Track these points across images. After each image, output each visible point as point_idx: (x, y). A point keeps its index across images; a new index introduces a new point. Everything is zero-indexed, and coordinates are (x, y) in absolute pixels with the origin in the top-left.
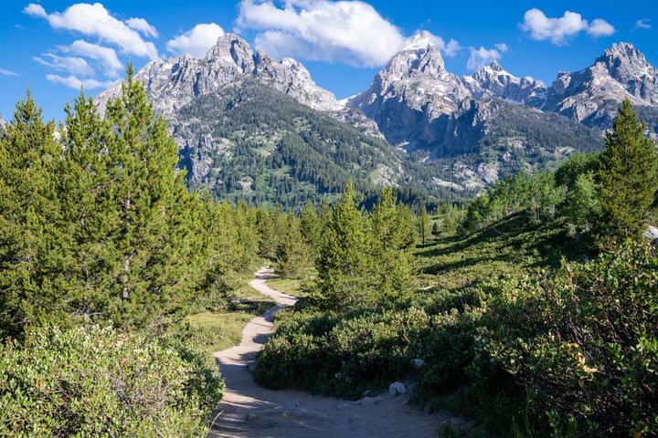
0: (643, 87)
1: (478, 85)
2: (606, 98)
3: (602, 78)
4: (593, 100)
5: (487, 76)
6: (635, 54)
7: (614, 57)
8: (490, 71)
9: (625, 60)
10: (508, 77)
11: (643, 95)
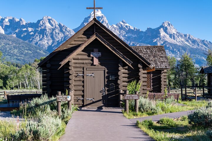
0: (174, 37)
1: (118, 28)
2: (165, 40)
3: (163, 33)
4: (162, 41)
5: (121, 25)
6: (171, 25)
7: (165, 26)
8: (122, 24)
9: (168, 28)
10: (129, 26)
11: (174, 39)
